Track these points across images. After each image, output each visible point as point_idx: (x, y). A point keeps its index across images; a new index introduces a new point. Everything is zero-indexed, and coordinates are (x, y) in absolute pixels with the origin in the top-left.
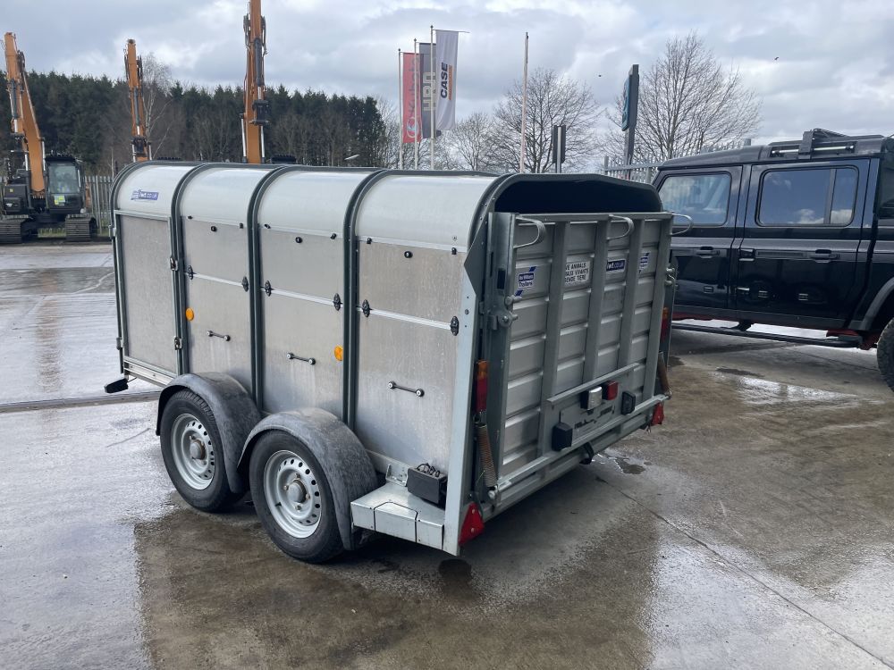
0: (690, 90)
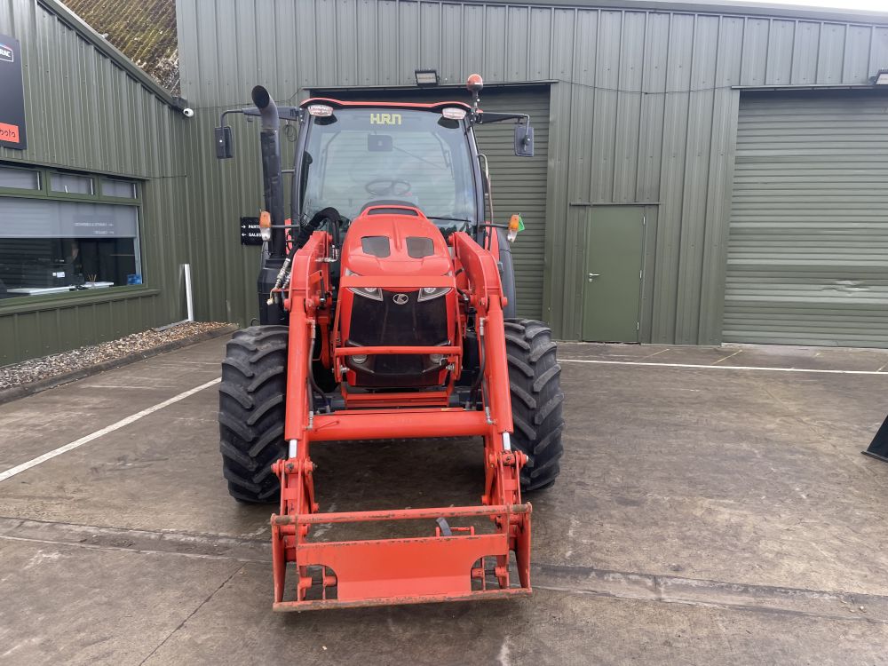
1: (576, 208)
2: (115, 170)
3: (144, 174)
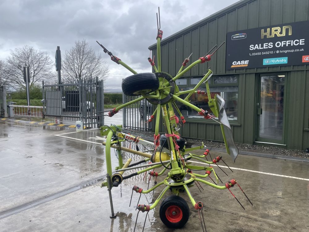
0: (85, 59)
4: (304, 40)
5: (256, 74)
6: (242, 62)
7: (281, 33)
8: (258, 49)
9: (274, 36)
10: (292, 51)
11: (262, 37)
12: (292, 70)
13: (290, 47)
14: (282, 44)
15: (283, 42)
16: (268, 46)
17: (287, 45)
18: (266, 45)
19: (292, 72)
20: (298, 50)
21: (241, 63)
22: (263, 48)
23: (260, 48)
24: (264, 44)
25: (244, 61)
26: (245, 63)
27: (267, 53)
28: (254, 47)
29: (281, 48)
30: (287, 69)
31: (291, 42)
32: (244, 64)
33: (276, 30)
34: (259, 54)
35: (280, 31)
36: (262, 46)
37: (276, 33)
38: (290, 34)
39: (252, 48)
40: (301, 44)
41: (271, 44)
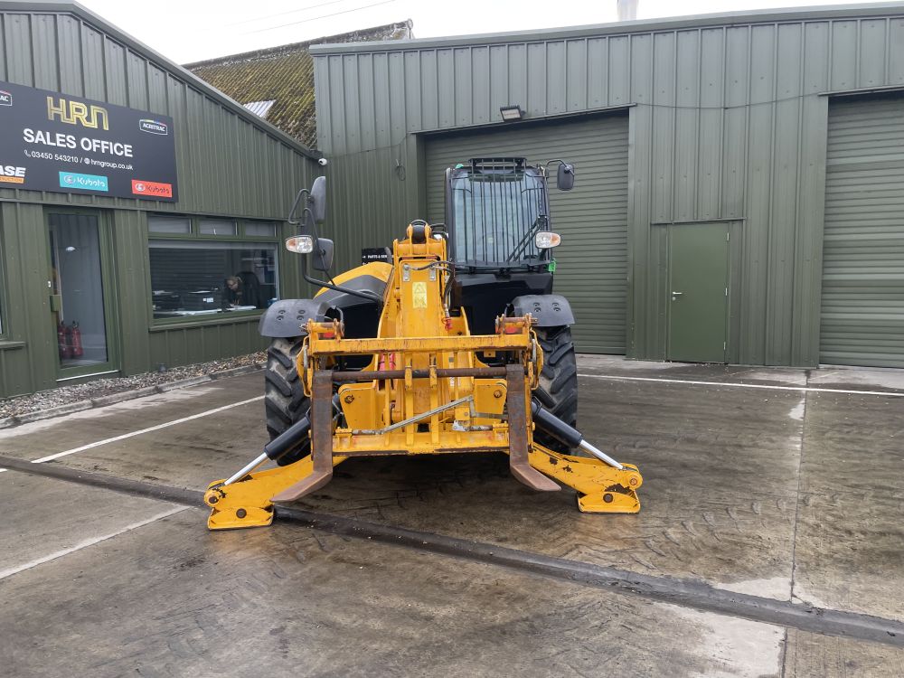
1: (658, 228)
2: (255, 215)
3: (282, 216)
4: (130, 147)
5: (45, 206)
6: (7, 168)
7: (89, 119)
8: (45, 143)
9: (75, 123)
10: (113, 166)
11: (52, 118)
12: (117, 207)
13: (107, 156)
14: (93, 145)
15: (94, 141)
16: (66, 141)
17: (103, 152)
18: (61, 138)
19: (116, 212)
20: (122, 166)
21: (5, 171)
22: (54, 144)
23: (49, 143)
24: (58, 135)
25: (13, 168)
26: (16, 174)
27: (67, 159)
28: (35, 135)
29: (91, 154)
30: (106, 204)
31: (109, 146)
32: (14, 176)
33: (78, 110)
34: (48, 156)
35: (86, 115)
36: (53, 139)
37: (78, 115)
38: (106, 128)
39: (30, 136)
40: (127, 155)
41: (71, 139)
